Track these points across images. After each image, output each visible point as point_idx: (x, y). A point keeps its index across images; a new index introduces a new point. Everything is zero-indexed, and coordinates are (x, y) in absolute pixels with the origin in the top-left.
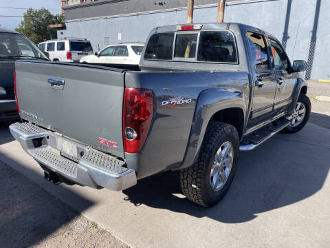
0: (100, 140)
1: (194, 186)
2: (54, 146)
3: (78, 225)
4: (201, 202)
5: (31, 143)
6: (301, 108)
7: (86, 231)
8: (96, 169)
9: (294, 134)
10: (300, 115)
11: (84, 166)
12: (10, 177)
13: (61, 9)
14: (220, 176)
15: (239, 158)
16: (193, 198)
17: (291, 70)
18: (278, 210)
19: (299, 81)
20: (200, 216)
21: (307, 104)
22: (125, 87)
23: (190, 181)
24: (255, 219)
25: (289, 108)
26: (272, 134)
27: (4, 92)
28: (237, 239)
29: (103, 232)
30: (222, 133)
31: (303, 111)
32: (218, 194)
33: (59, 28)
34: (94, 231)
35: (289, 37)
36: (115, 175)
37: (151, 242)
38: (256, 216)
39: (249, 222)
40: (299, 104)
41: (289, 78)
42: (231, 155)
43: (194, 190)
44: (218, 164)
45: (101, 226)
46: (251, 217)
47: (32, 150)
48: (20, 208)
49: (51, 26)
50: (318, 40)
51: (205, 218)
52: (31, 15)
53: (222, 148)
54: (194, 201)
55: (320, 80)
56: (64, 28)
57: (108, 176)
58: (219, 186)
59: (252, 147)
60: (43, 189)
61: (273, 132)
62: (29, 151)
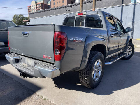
0: (44, 56)
1: (85, 78)
2: (24, 62)
3: (34, 97)
4: (89, 86)
5: (14, 61)
6: (130, 49)
7: (38, 99)
8: (42, 68)
9: (128, 60)
10: (130, 52)
11: (37, 68)
12: (5, 78)
13: (28, 14)
14: (97, 75)
15: (105, 68)
16: (85, 84)
17: (125, 32)
18: (123, 89)
19: (128, 37)
20: (88, 92)
21: (133, 47)
22: (54, 32)
23: (83, 77)
24: (113, 94)
25: (125, 48)
26: (119, 59)
27: (4, 44)
28: (105, 101)
29: (46, 99)
30: (97, 55)
31: (131, 50)
32: (96, 83)
33: (27, 22)
34: (41, 99)
35: (123, 22)
36: (51, 70)
37: (67, 103)
38: (114, 92)
39: (111, 95)
40: (129, 47)
41: (124, 36)
42: (101, 65)
43: (86, 80)
44: (96, 69)
45: (45, 97)
46: (111, 93)
47: (15, 64)
48: (9, 90)
49: (24, 21)
50: (135, 22)
51: (91, 93)
52: (15, 17)
53: (97, 62)
54: (86, 86)
55: (137, 39)
56: (29, 21)
57: (47, 71)
58: (97, 79)
59: (110, 63)
60: (19, 82)
61: (119, 57)
62: (13, 65)
